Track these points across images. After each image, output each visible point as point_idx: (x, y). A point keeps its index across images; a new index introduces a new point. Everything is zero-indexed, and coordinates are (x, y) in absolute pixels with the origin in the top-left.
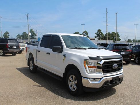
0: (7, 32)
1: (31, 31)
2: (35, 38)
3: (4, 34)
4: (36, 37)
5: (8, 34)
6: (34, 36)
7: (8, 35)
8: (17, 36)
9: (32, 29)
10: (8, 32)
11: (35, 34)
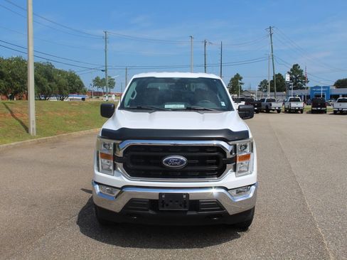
0: (238, 75)
1: (295, 70)
2: (304, 88)
3: (232, 80)
4: (307, 85)
5: (241, 79)
6: (302, 82)
7: (240, 81)
8: (262, 83)
9: (297, 65)
10: (241, 76)
11: (304, 78)
